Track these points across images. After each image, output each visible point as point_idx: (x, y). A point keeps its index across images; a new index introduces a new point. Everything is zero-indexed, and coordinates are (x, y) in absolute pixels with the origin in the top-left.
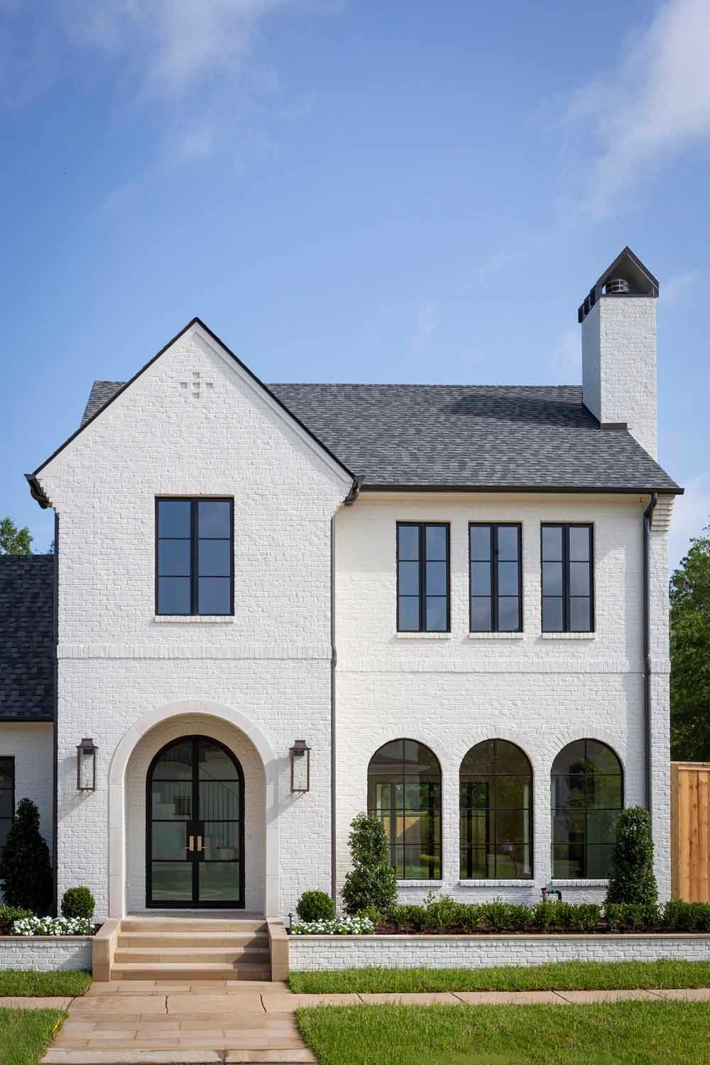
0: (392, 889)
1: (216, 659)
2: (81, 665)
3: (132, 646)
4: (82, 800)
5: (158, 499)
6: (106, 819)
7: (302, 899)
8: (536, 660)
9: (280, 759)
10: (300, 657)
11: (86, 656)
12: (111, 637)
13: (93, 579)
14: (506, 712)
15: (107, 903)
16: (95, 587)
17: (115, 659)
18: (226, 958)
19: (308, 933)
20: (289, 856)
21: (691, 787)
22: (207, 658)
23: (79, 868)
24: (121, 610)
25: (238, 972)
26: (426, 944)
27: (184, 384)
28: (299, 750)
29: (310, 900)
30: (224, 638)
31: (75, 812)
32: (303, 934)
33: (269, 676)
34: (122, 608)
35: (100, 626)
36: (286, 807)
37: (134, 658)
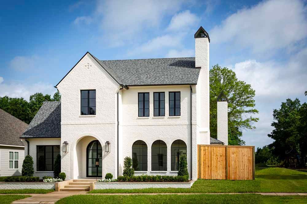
0: (133, 173)
1: (92, 124)
2: (65, 126)
3: (76, 122)
4: (66, 154)
5: (81, 91)
6: (70, 158)
8: (167, 122)
10: (109, 123)
11: (66, 124)
12: (71, 120)
13: (68, 108)
14: (161, 134)
15: (71, 176)
16: (68, 110)
17: (72, 124)
21: (204, 150)
23: (65, 168)
24: (73, 114)
26: (122, 184)
27: (86, 66)
28: (108, 143)
29: (107, 175)
30: (94, 120)
31: (64, 157)
33: (103, 128)
35: (69, 118)
36: (106, 156)
37: (76, 124)
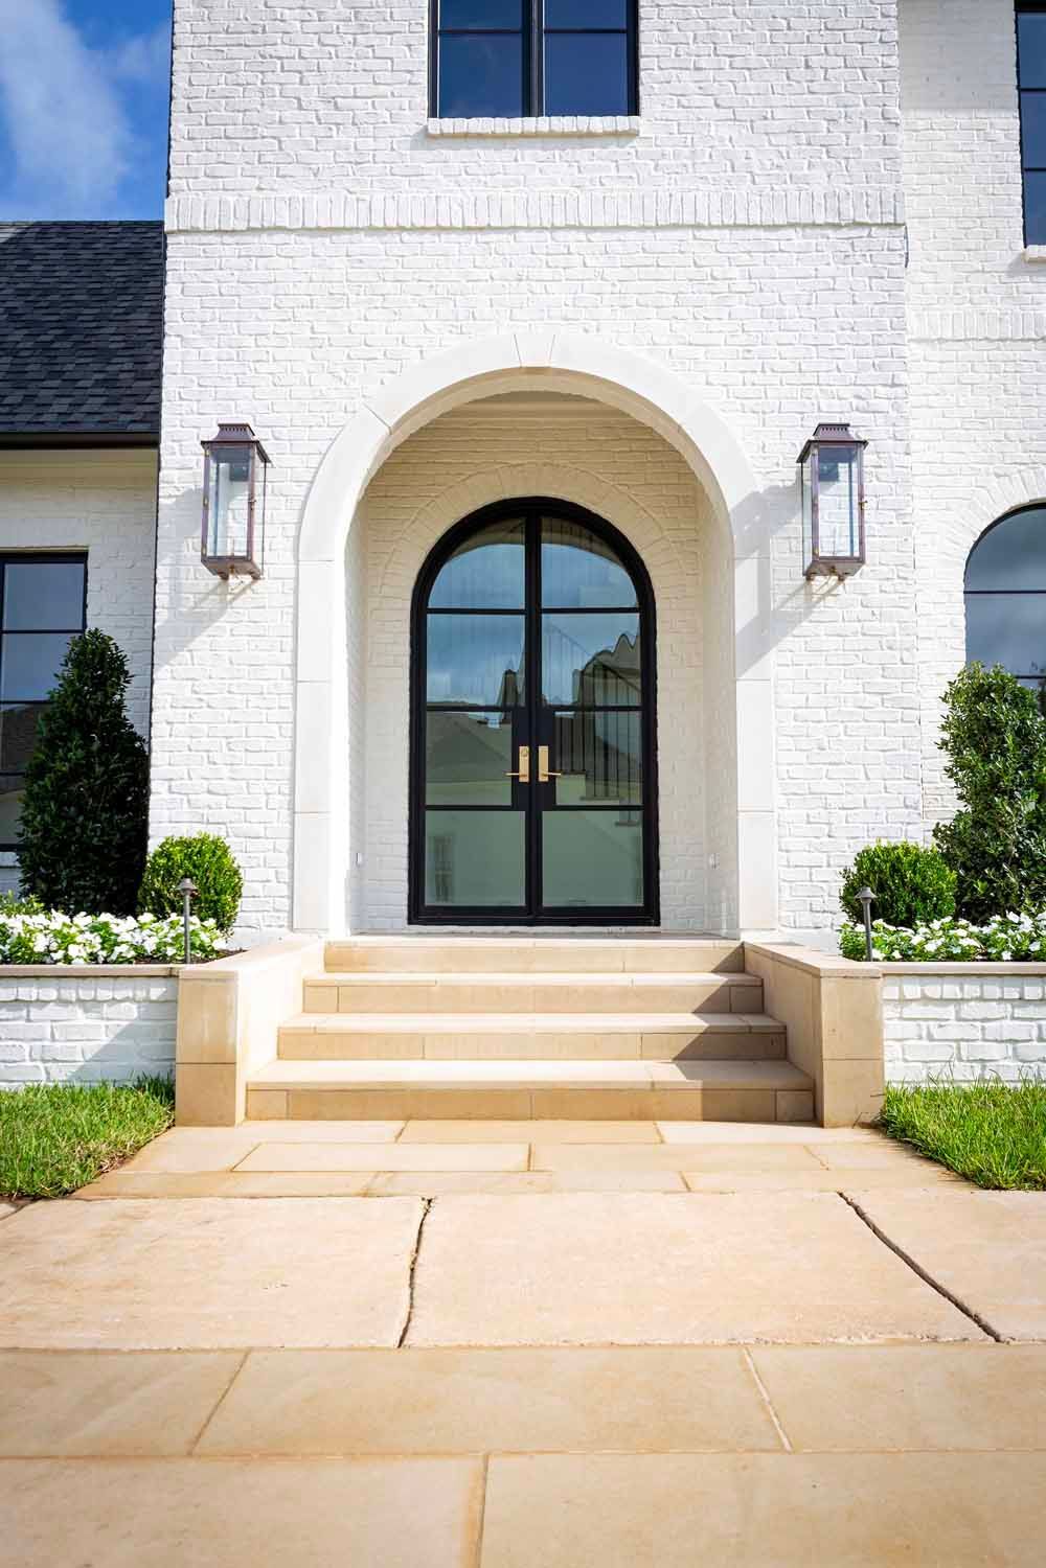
1: (595, 229)
2: (226, 248)
3: (368, 198)
4: (224, 606)
6: (287, 658)
7: (854, 870)
9: (773, 490)
10: (820, 221)
11: (242, 226)
12: (312, 178)
13: (264, 31)
15: (285, 891)
16: (269, 50)
17: (319, 231)
18: (646, 1046)
19: (923, 956)
20: (802, 757)
22: (569, 227)
23: (209, 792)
24: (336, 107)
25: (703, 1090)
29: (886, 867)
30: (613, 173)
31: (201, 642)
32: (906, 957)
33: (735, 272)
34: (339, 100)
35: (281, 149)
36: (794, 620)
37: (372, 230)
